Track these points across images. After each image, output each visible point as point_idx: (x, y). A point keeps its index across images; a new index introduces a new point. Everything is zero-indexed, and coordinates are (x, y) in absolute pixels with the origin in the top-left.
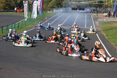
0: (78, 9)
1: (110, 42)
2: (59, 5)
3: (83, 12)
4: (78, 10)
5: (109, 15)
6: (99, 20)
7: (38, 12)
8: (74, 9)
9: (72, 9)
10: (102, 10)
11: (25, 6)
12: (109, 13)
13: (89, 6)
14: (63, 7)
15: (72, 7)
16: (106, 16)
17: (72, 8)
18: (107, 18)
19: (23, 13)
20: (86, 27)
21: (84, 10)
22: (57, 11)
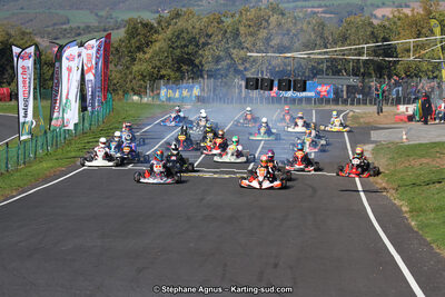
0: (276, 83)
1: (428, 244)
2: (185, 67)
3: (301, 100)
4: (275, 89)
5: (427, 113)
6: (374, 135)
7: (83, 98)
8: (254, 84)
9: (247, 88)
10: (390, 91)
11: (20, 71)
12: (423, 105)
14: (202, 77)
16: (411, 118)
17: (248, 81)
18: (417, 126)
19: (13, 103)
21: (304, 90)
22: (177, 95)
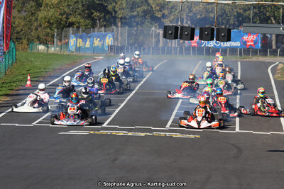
0: (197, 32)
2: (96, 14)
3: (224, 51)
4: (196, 38)
8: (174, 33)
9: (165, 36)
13: (255, 14)
14: (115, 24)
15: (167, 23)
17: (166, 29)
20: (237, 129)
21: (229, 40)
22: (88, 45)
